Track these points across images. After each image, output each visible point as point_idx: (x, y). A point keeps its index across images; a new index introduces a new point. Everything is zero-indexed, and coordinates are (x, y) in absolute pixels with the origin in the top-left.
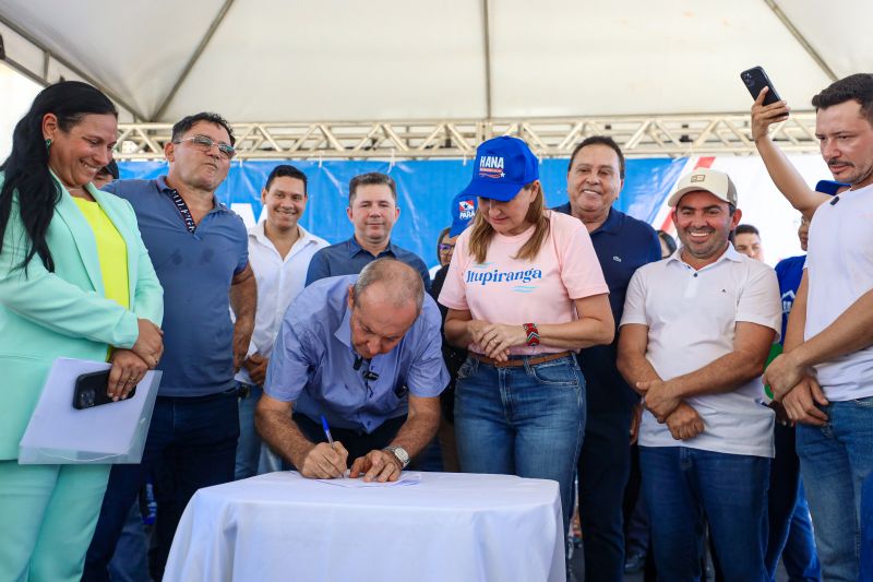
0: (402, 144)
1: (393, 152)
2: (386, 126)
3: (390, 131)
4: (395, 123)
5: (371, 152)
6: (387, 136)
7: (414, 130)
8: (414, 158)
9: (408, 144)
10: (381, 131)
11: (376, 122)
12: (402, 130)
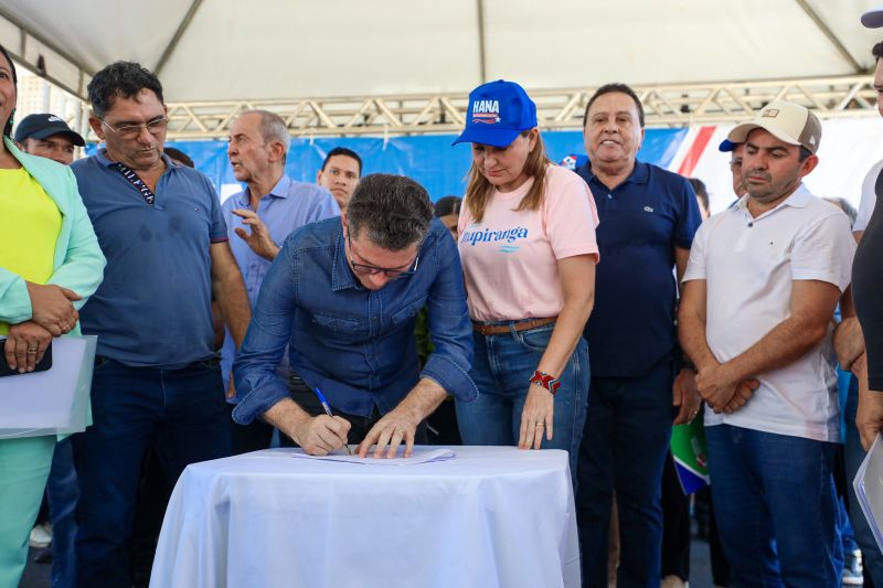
0: (395, 119)
1: (386, 129)
2: (379, 102)
3: (382, 106)
4: (387, 99)
5: (363, 129)
6: (380, 111)
7: (408, 105)
8: (408, 133)
9: (401, 119)
10: (373, 107)
11: (367, 97)
12: (395, 105)
